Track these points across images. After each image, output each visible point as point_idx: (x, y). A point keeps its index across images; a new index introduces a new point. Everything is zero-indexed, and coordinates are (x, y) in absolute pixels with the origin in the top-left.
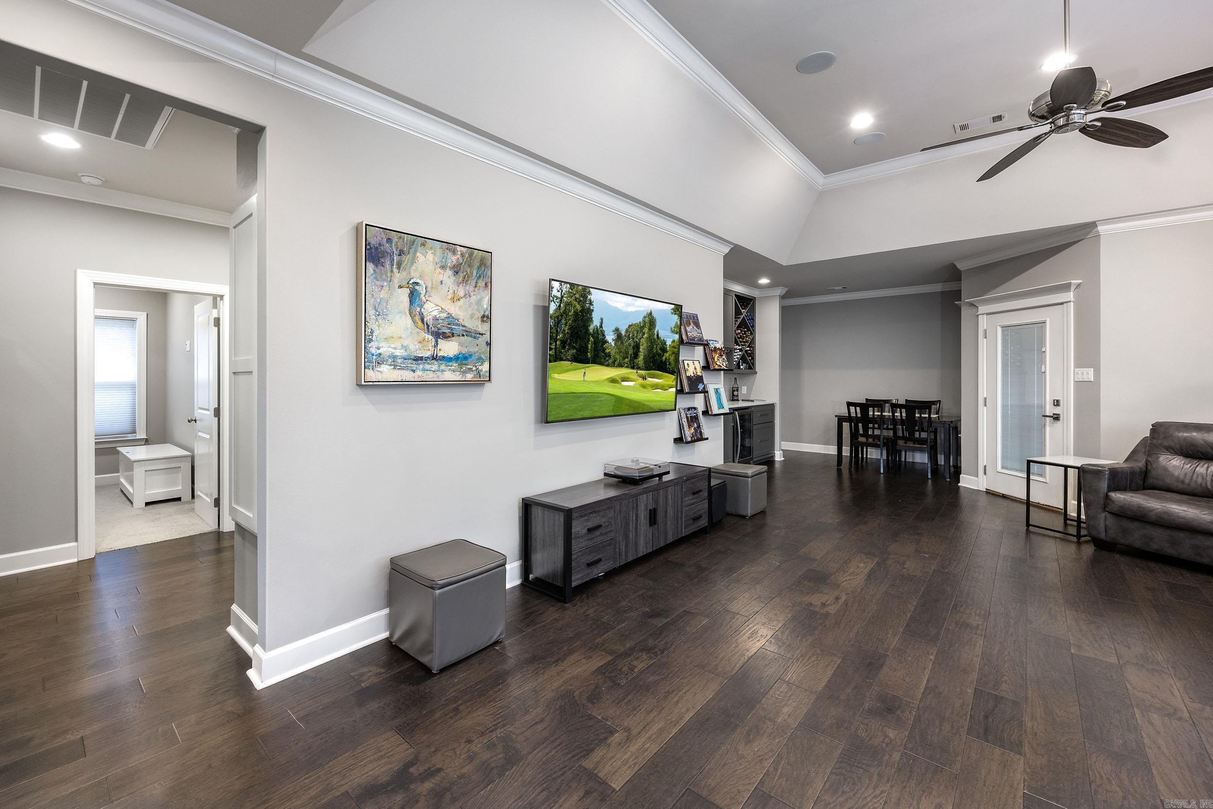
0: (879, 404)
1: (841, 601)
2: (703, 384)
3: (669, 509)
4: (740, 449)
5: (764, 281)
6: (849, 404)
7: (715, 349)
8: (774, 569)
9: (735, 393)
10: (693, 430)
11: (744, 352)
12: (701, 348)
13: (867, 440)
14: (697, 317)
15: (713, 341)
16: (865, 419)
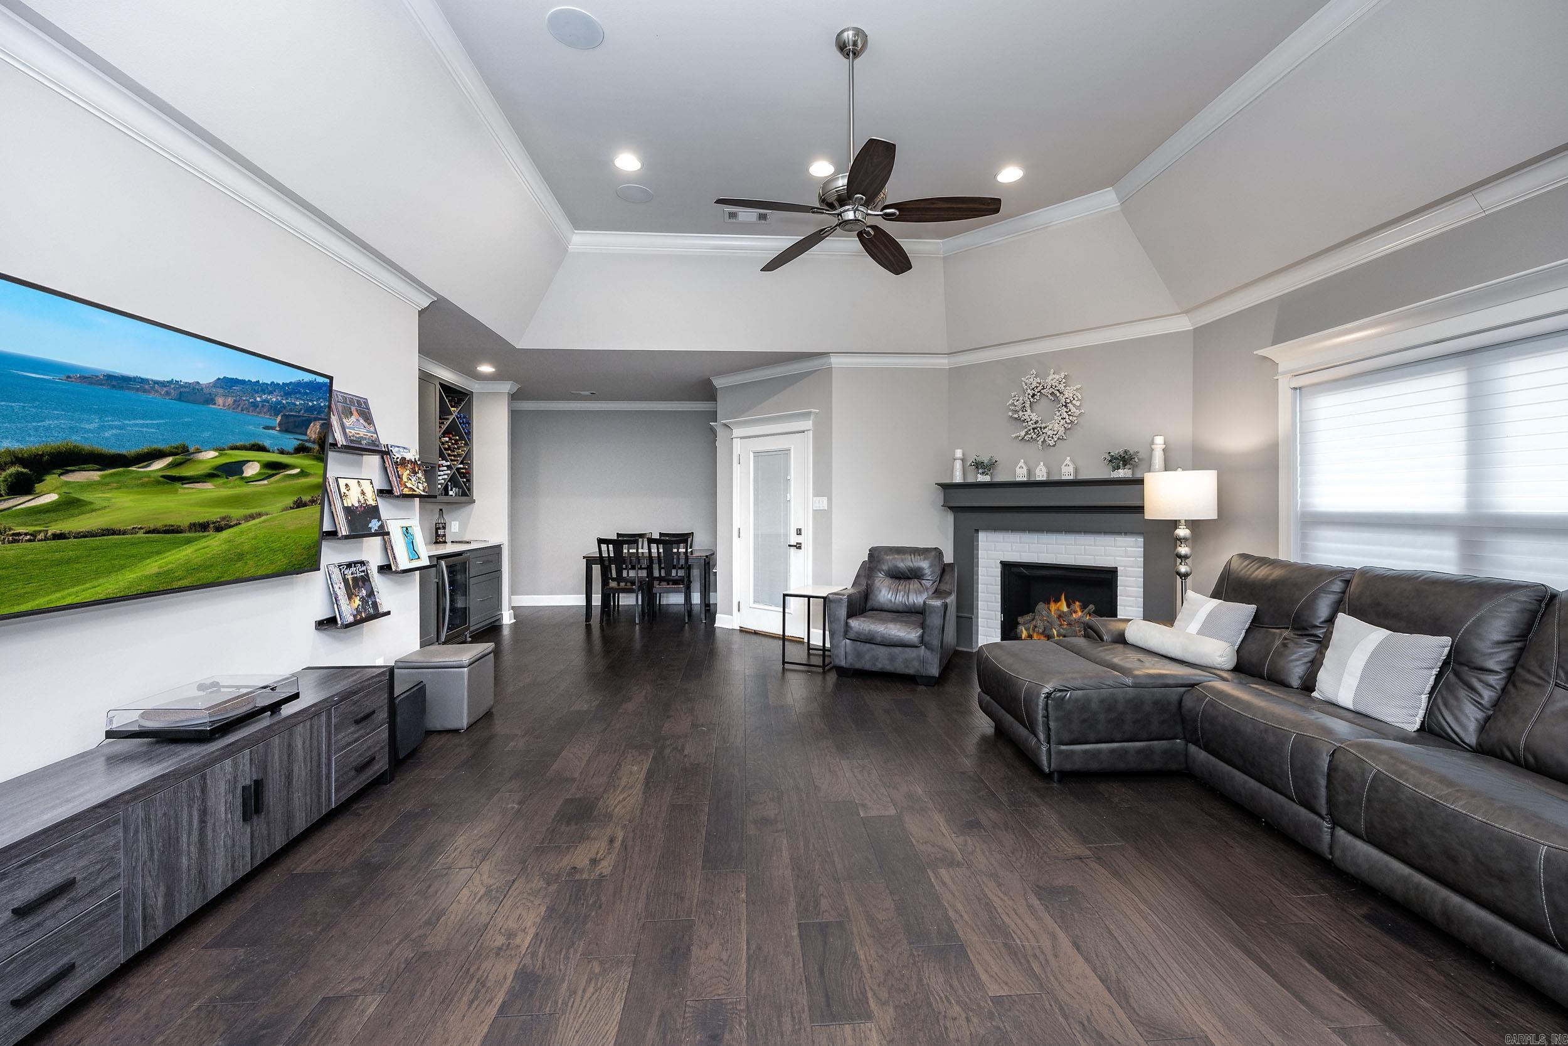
0: (633, 539)
1: (617, 844)
2: (379, 519)
3: (296, 769)
4: (449, 615)
5: (486, 369)
6: (601, 541)
7: (404, 462)
8: (511, 821)
9: (441, 532)
10: (357, 602)
11: (454, 469)
12: (376, 459)
13: (619, 585)
14: (366, 403)
15: (398, 447)
16: (619, 560)
